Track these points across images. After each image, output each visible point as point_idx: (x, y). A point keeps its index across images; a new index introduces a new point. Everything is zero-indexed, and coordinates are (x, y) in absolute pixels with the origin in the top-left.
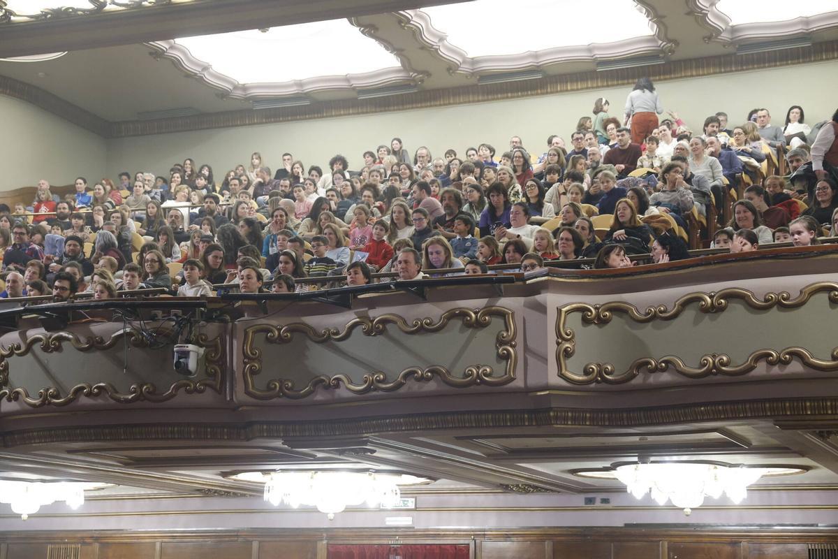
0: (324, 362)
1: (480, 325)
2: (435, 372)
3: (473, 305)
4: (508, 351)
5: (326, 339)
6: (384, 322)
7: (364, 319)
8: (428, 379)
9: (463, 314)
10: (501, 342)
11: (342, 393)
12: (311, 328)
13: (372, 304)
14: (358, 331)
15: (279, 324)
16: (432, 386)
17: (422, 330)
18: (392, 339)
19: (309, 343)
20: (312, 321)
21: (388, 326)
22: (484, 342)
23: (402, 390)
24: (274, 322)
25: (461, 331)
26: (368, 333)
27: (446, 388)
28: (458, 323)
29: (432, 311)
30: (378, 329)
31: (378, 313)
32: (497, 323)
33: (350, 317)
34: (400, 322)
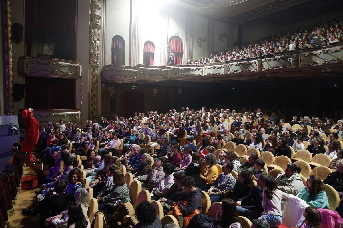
0: (315, 59)
2: (338, 59)
5: (316, 55)
6: (327, 51)
7: (323, 51)
8: (336, 60)
11: (319, 64)
12: (313, 54)
13: (325, 48)
14: (322, 53)
15: (307, 54)
16: (337, 62)
17: (335, 52)
18: (329, 54)
19: (313, 56)
20: (313, 52)
21: (328, 52)
23: (331, 63)
24: (306, 53)
26: (324, 53)
27: (339, 62)
29: (338, 48)
31: (326, 50)
33: (321, 51)
34: (331, 51)
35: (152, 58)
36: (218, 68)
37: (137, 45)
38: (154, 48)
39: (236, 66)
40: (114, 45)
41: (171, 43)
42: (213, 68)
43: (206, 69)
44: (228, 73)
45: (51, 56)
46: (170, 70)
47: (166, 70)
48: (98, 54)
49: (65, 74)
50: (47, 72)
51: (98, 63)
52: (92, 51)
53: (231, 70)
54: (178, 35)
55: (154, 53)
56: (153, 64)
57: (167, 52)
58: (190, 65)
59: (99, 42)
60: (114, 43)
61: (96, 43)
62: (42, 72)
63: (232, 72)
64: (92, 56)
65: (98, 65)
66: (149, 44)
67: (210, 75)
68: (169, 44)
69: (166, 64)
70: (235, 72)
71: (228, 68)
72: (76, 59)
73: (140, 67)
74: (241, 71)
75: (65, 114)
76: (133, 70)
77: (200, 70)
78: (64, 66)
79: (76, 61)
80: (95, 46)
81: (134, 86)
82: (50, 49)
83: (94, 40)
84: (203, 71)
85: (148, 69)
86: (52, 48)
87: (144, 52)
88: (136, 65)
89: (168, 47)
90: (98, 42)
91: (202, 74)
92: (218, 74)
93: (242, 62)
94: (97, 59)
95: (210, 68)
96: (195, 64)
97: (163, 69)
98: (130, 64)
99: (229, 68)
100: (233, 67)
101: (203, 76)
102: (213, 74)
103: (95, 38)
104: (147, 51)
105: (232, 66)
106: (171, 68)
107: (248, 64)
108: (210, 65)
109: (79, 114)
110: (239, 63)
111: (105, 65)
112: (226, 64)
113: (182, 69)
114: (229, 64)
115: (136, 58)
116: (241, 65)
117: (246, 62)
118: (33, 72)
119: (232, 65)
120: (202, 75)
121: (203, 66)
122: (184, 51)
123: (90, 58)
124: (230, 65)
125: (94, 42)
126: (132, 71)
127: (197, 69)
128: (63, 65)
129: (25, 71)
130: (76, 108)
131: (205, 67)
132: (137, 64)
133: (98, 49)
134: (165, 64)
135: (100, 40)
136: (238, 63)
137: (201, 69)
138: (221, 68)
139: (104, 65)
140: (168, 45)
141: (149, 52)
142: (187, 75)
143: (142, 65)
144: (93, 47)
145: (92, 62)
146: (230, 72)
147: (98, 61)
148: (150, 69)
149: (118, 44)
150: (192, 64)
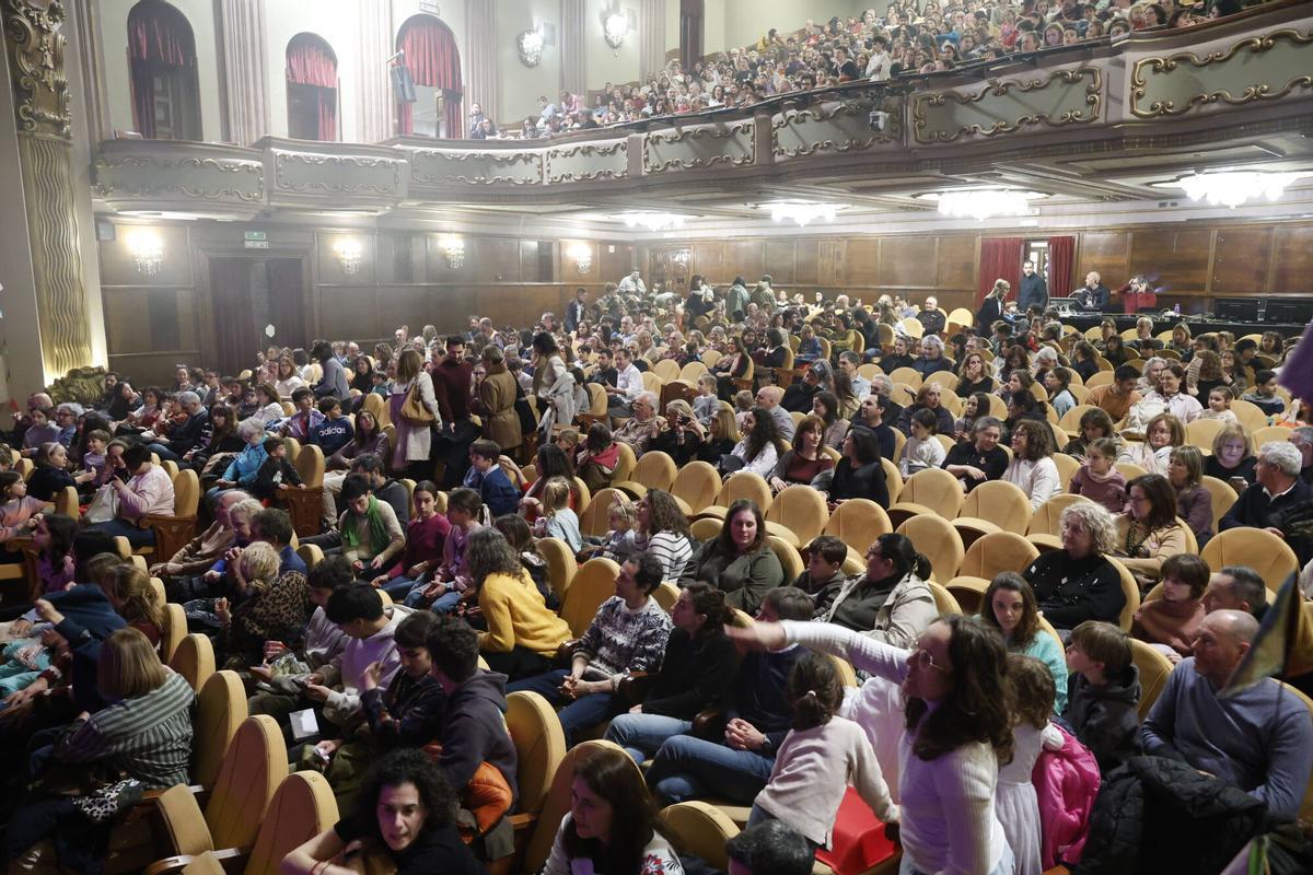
0: (967, 117)
1: (1075, 81)
2: (1041, 117)
3: (1070, 67)
4: (1095, 98)
5: (968, 101)
6: (1007, 85)
7: (994, 84)
8: (1036, 122)
9: (1063, 74)
10: (1089, 92)
11: (978, 136)
12: (959, 95)
13: (999, 73)
14: (990, 92)
15: (936, 93)
16: (1038, 127)
17: (1033, 88)
18: (1012, 96)
19: (957, 104)
20: (959, 89)
21: (1010, 88)
22: (1078, 92)
23: (1017, 132)
24: (933, 92)
25: (1061, 87)
26: (996, 95)
27: (1048, 128)
28: (1059, 81)
29: (1041, 74)
30: (1002, 91)
31: (1002, 80)
32: (1088, 78)
33: (984, 85)
34: (1018, 85)
35: (327, 110)
36: (605, 152)
37: (254, 49)
38: (332, 67)
39: (672, 141)
40: (139, 49)
41: (408, 44)
42: (583, 152)
43: (554, 156)
44: (644, 174)
46: (405, 161)
47: (391, 160)
48: (60, 87)
51: (67, 128)
52: (28, 68)
53: (653, 161)
54: (434, 10)
55: (335, 90)
56: (333, 138)
57: (390, 85)
58: (490, 142)
59: (60, 24)
60: (142, 35)
61: (41, 31)
63: (658, 167)
64: (30, 93)
65: (68, 136)
66: (306, 47)
67: (572, 180)
68: (398, 50)
69: (391, 136)
70: (670, 169)
71: (643, 152)
73: (273, 149)
74: (695, 165)
76: (243, 162)
77: (530, 160)
80: (41, 44)
81: (255, 234)
83: (26, 12)
84: (545, 165)
85: (308, 158)
87: (288, 82)
88: (255, 140)
89: (394, 61)
91: (542, 178)
92: (602, 178)
93: (698, 127)
94: (59, 107)
95: (573, 155)
96: (512, 138)
97: (378, 159)
98: (227, 135)
99: (647, 153)
100: (663, 147)
101: (546, 186)
102: (585, 178)
103: (35, 6)
104: (300, 79)
106: (411, 151)
107: (722, 136)
108: (571, 138)
110: (685, 129)
111: (106, 137)
112: (635, 135)
113: (456, 159)
114: (644, 135)
115: (253, 111)
116: (692, 140)
117: (711, 125)
119: (659, 137)
120: (541, 182)
121: (543, 143)
122: (463, 83)
123: (18, 103)
124: (648, 138)
125: (27, 23)
126: (236, 165)
127: (519, 156)
131: (551, 149)
132: (262, 135)
133: (58, 61)
134: (385, 138)
135: (61, 16)
136: (679, 130)
137: (534, 159)
138: (613, 152)
139: (101, 134)
140: (395, 55)
141: (310, 82)
142: (480, 182)
143: (285, 140)
144: (29, 50)
145: (36, 126)
146: (653, 167)
147: (67, 119)
148: (321, 159)
149: (159, 40)
150: (498, 137)
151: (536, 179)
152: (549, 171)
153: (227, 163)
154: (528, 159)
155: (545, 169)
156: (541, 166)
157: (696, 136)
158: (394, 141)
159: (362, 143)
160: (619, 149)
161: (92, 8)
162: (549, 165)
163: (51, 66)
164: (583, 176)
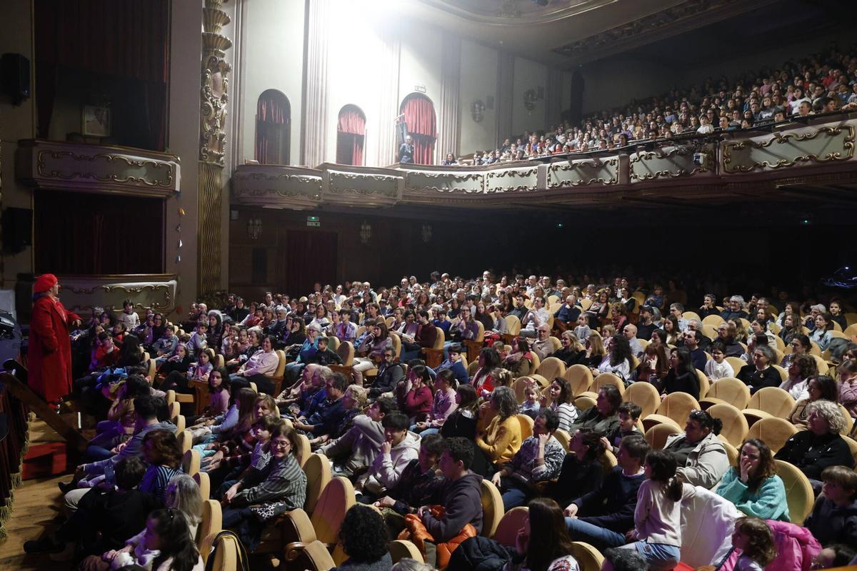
0: (759, 156)
1: (835, 134)
2: (811, 157)
3: (832, 125)
4: (850, 145)
5: (760, 147)
6: (787, 137)
7: (778, 136)
8: (807, 160)
9: (827, 130)
10: (846, 140)
11: (767, 169)
12: (753, 142)
13: (782, 129)
14: (775, 141)
15: (739, 142)
16: (809, 163)
17: (805, 139)
18: (791, 144)
19: (753, 149)
20: (753, 139)
21: (789, 139)
22: (838, 141)
23: (795, 166)
24: (737, 141)
25: (826, 137)
26: (779, 142)
27: (815, 163)
28: (824, 134)
29: (811, 130)
30: (785, 140)
31: (784, 134)
32: (846, 132)
33: (772, 136)
34: (795, 136)
35: (358, 147)
36: (523, 175)
37: (321, 114)
38: (363, 123)
39: (566, 169)
40: (262, 115)
41: (407, 111)
42: (510, 175)
43: (491, 176)
44: (547, 188)
45: (101, 139)
46: (402, 178)
47: (394, 177)
48: (222, 137)
49: (138, 185)
50: (91, 179)
51: (222, 158)
52: (208, 128)
53: (553, 181)
54: (423, 90)
55: (363, 136)
56: (361, 164)
57: (395, 134)
58: (452, 167)
59: (225, 104)
60: (264, 108)
61: (217, 109)
62: (77, 178)
63: (556, 184)
64: (207, 141)
65: (222, 163)
66: (351, 111)
67: (502, 191)
68: (401, 113)
69: (394, 163)
70: (564, 186)
71: (547, 175)
72: (167, 148)
73: (328, 170)
74: (580, 183)
75: (138, 286)
76: (311, 177)
78: (135, 165)
79: (166, 152)
80: (216, 115)
81: (313, 218)
82: (101, 121)
83: (211, 100)
84: (486, 181)
85: (347, 175)
86: (104, 118)
87: (338, 132)
88: (317, 165)
89: (398, 120)
90: (223, 106)
91: (483, 189)
92: (521, 190)
93: (583, 161)
94: (220, 149)
95: (504, 175)
96: (466, 165)
97: (387, 176)
98: (302, 162)
99: (550, 176)
100: (560, 172)
101: (485, 195)
102: (510, 190)
103: (215, 96)
104: (345, 130)
105: (557, 170)
106: (406, 172)
107: (597, 166)
108: (503, 166)
109: (172, 286)
110: (574, 162)
111: (240, 164)
112: (542, 165)
113: (432, 177)
114: (548, 165)
115: (318, 148)
116: (578, 169)
117: (591, 160)
118: (54, 178)
119: (557, 166)
120: (482, 192)
121: (485, 169)
122: (437, 132)
123: (202, 145)
124: (550, 167)
125: (211, 105)
126: (308, 179)
127: (469, 176)
128: (132, 163)
129: (35, 175)
130: (165, 272)
131: (490, 172)
132: (322, 163)
133: (222, 123)
134: (390, 164)
135: (227, 100)
136: (570, 163)
137: (479, 178)
138: (529, 175)
139: (238, 163)
140: (399, 116)
141: (350, 131)
142: (445, 191)
143: (334, 165)
144: (210, 119)
145: (208, 157)
146: (553, 185)
147: (223, 154)
148: (354, 176)
149: (273, 111)
150: (458, 164)
151: (479, 190)
152: (488, 185)
153: (304, 178)
154: (475, 178)
155: (486, 183)
156: (483, 182)
157: (582, 166)
158: (395, 166)
159: (377, 167)
160: (532, 173)
161: (242, 96)
162: (488, 182)
163: (219, 126)
164: (509, 189)
